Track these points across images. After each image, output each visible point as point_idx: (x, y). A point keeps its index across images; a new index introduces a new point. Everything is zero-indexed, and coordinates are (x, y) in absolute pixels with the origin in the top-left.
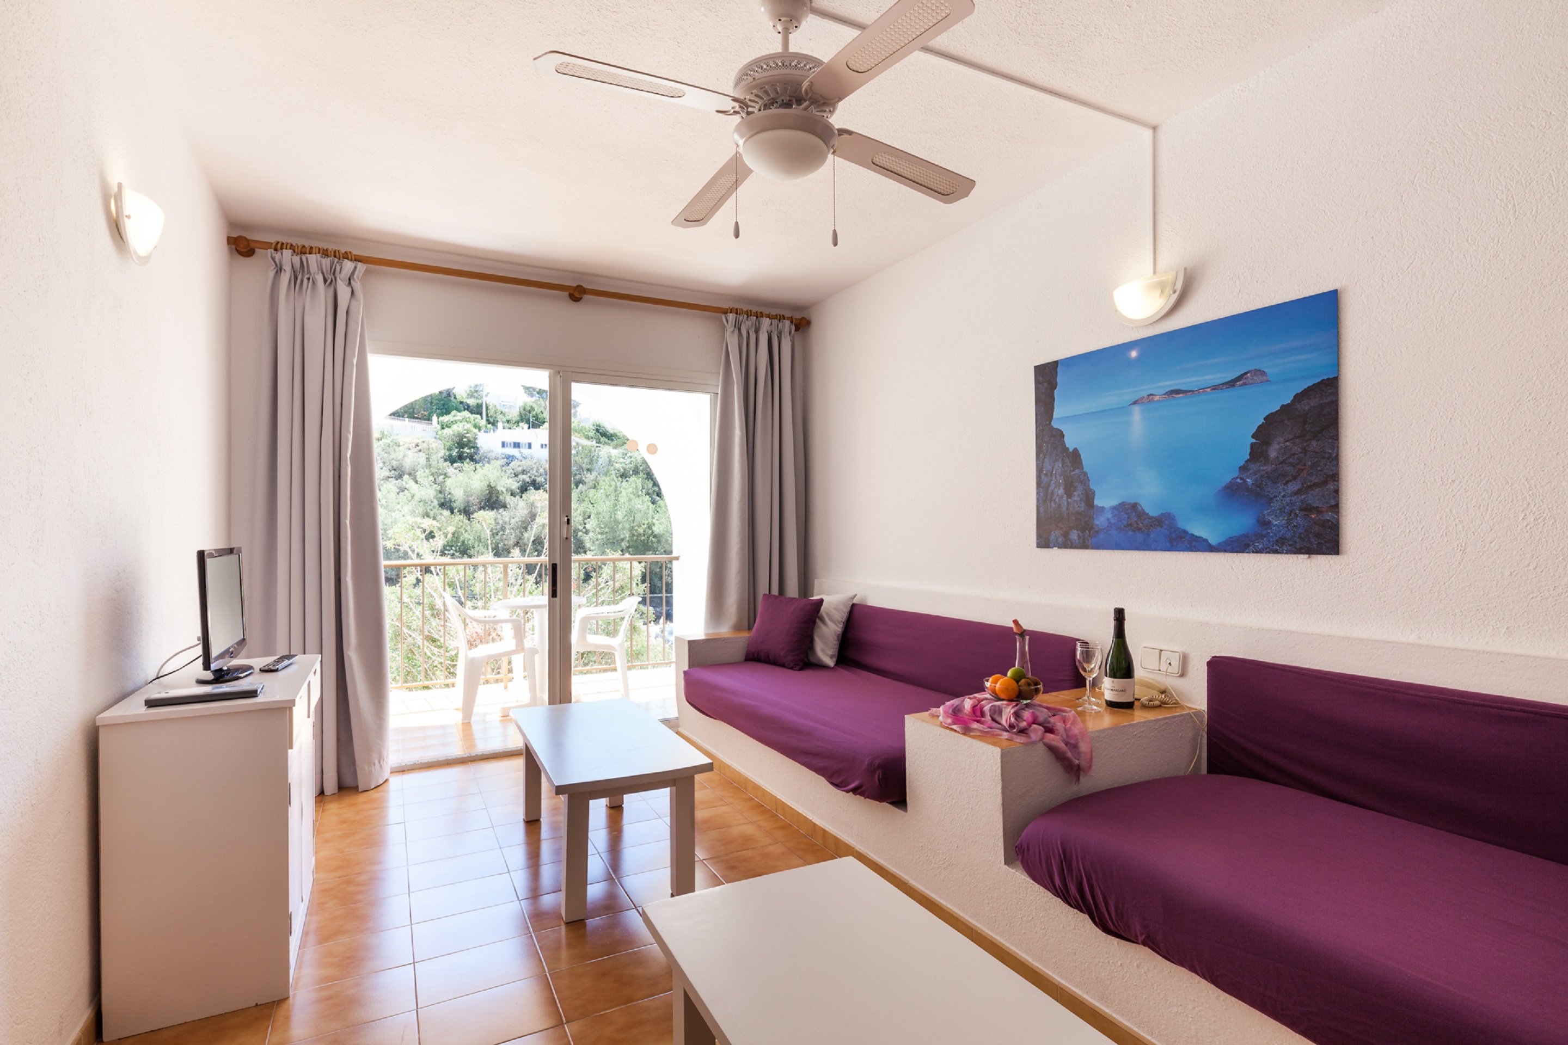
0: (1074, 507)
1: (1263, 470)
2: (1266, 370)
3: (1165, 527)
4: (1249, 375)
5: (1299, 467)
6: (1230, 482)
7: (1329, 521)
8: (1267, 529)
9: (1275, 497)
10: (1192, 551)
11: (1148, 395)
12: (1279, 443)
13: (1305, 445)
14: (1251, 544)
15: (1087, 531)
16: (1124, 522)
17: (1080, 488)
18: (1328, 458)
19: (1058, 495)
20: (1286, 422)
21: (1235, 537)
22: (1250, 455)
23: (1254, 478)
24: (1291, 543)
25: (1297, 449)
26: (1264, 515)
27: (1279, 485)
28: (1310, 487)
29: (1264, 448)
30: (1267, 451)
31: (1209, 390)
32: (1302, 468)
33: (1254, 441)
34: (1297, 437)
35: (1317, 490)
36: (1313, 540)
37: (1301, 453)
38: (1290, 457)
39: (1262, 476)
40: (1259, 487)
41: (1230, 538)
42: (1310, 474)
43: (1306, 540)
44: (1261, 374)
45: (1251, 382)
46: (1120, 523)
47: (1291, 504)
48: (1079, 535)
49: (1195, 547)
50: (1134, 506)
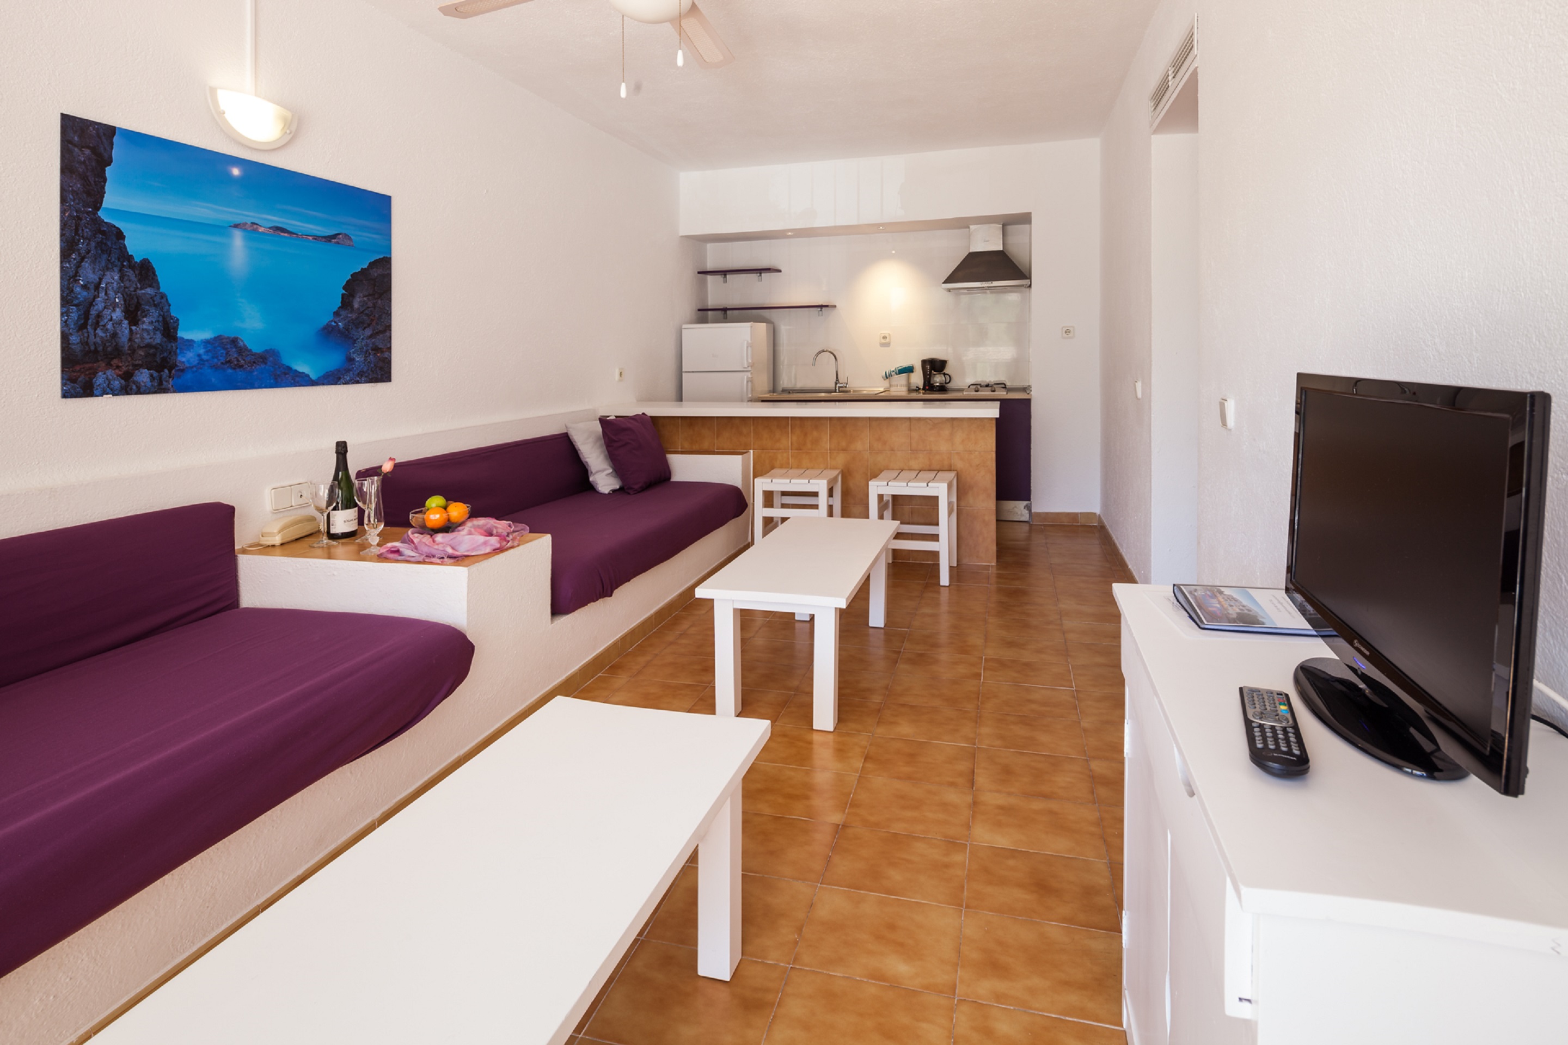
0: (142, 338)
1: (350, 317)
2: (352, 237)
3: (269, 363)
4: (341, 236)
5: (371, 317)
6: (327, 324)
7: (386, 358)
8: (352, 365)
9: (357, 339)
10: (296, 386)
11: (252, 223)
12: (360, 297)
13: (375, 301)
14: (342, 376)
15: (166, 371)
16: (221, 358)
17: (154, 313)
18: (387, 314)
19: (111, 319)
20: (364, 282)
21: (331, 371)
22: (341, 303)
23: (344, 322)
24: (366, 375)
25: (370, 304)
26: (350, 353)
27: (360, 329)
28: (378, 333)
29: (351, 299)
30: (352, 302)
31: (311, 238)
32: (373, 318)
33: (344, 292)
34: (370, 295)
35: (381, 335)
36: (378, 372)
37: (372, 307)
38: (366, 309)
39: (349, 322)
40: (347, 330)
41: (327, 372)
42: (377, 324)
43: (375, 372)
44: (349, 239)
45: (342, 242)
46: (216, 360)
47: (367, 345)
48: (151, 375)
49: (298, 382)
50: (234, 341)
